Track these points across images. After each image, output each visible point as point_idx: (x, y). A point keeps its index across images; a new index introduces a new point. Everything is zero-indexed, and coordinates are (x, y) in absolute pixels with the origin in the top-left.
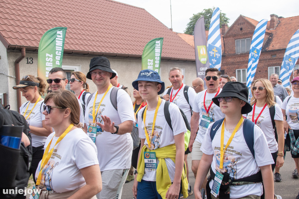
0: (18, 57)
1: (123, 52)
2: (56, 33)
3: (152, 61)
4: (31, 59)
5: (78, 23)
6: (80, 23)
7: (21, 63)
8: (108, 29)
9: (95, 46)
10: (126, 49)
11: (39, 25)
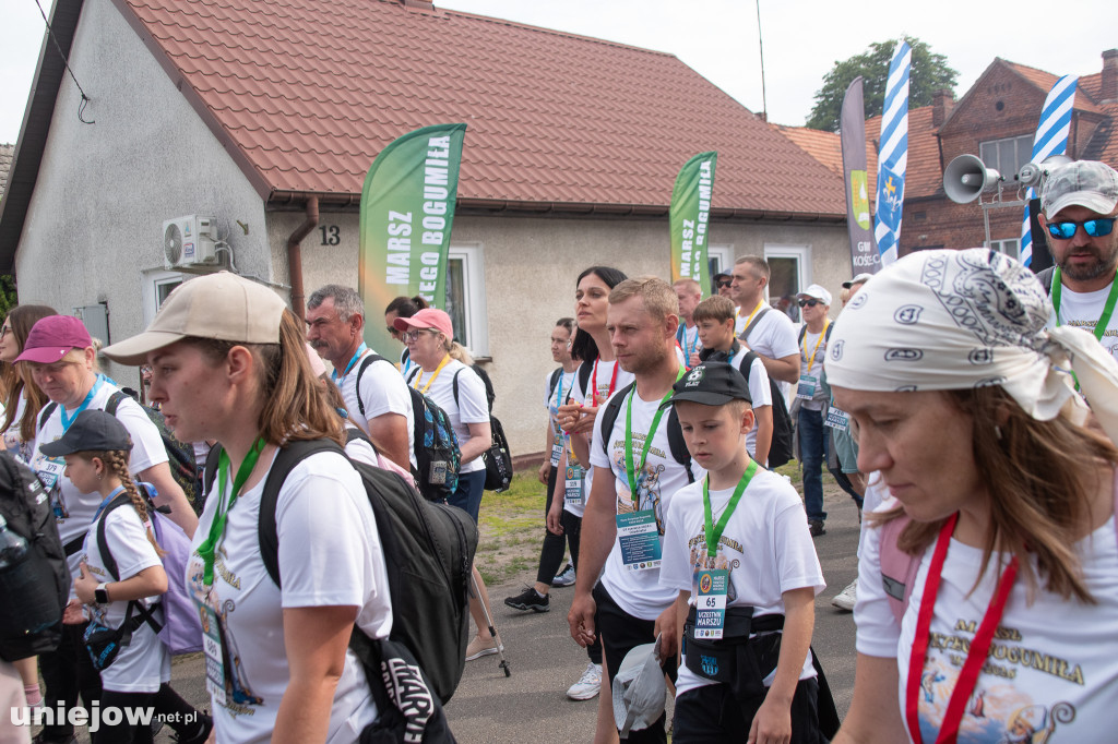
0: (297, 226)
1: (610, 197)
4: (335, 231)
5: (469, 112)
6: (475, 112)
7: (304, 244)
8: (563, 126)
9: (525, 181)
10: (621, 187)
11: (353, 124)
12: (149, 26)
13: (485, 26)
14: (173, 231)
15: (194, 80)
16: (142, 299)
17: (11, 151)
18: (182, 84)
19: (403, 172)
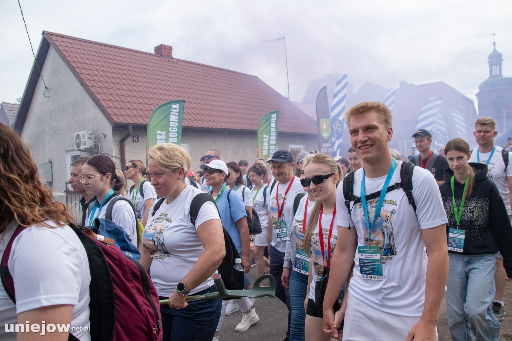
0: (124, 136)
1: (236, 127)
2: (171, 108)
3: (268, 137)
4: (137, 137)
6: (187, 96)
7: (126, 142)
9: (205, 121)
11: (144, 99)
12: (72, 63)
13: (191, 65)
14: (78, 137)
15: (87, 83)
16: (65, 161)
17: (18, 107)
18: (83, 84)
19: (162, 117)
